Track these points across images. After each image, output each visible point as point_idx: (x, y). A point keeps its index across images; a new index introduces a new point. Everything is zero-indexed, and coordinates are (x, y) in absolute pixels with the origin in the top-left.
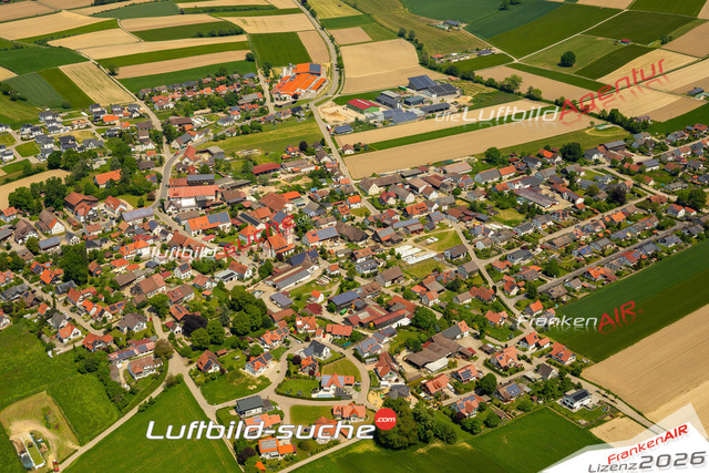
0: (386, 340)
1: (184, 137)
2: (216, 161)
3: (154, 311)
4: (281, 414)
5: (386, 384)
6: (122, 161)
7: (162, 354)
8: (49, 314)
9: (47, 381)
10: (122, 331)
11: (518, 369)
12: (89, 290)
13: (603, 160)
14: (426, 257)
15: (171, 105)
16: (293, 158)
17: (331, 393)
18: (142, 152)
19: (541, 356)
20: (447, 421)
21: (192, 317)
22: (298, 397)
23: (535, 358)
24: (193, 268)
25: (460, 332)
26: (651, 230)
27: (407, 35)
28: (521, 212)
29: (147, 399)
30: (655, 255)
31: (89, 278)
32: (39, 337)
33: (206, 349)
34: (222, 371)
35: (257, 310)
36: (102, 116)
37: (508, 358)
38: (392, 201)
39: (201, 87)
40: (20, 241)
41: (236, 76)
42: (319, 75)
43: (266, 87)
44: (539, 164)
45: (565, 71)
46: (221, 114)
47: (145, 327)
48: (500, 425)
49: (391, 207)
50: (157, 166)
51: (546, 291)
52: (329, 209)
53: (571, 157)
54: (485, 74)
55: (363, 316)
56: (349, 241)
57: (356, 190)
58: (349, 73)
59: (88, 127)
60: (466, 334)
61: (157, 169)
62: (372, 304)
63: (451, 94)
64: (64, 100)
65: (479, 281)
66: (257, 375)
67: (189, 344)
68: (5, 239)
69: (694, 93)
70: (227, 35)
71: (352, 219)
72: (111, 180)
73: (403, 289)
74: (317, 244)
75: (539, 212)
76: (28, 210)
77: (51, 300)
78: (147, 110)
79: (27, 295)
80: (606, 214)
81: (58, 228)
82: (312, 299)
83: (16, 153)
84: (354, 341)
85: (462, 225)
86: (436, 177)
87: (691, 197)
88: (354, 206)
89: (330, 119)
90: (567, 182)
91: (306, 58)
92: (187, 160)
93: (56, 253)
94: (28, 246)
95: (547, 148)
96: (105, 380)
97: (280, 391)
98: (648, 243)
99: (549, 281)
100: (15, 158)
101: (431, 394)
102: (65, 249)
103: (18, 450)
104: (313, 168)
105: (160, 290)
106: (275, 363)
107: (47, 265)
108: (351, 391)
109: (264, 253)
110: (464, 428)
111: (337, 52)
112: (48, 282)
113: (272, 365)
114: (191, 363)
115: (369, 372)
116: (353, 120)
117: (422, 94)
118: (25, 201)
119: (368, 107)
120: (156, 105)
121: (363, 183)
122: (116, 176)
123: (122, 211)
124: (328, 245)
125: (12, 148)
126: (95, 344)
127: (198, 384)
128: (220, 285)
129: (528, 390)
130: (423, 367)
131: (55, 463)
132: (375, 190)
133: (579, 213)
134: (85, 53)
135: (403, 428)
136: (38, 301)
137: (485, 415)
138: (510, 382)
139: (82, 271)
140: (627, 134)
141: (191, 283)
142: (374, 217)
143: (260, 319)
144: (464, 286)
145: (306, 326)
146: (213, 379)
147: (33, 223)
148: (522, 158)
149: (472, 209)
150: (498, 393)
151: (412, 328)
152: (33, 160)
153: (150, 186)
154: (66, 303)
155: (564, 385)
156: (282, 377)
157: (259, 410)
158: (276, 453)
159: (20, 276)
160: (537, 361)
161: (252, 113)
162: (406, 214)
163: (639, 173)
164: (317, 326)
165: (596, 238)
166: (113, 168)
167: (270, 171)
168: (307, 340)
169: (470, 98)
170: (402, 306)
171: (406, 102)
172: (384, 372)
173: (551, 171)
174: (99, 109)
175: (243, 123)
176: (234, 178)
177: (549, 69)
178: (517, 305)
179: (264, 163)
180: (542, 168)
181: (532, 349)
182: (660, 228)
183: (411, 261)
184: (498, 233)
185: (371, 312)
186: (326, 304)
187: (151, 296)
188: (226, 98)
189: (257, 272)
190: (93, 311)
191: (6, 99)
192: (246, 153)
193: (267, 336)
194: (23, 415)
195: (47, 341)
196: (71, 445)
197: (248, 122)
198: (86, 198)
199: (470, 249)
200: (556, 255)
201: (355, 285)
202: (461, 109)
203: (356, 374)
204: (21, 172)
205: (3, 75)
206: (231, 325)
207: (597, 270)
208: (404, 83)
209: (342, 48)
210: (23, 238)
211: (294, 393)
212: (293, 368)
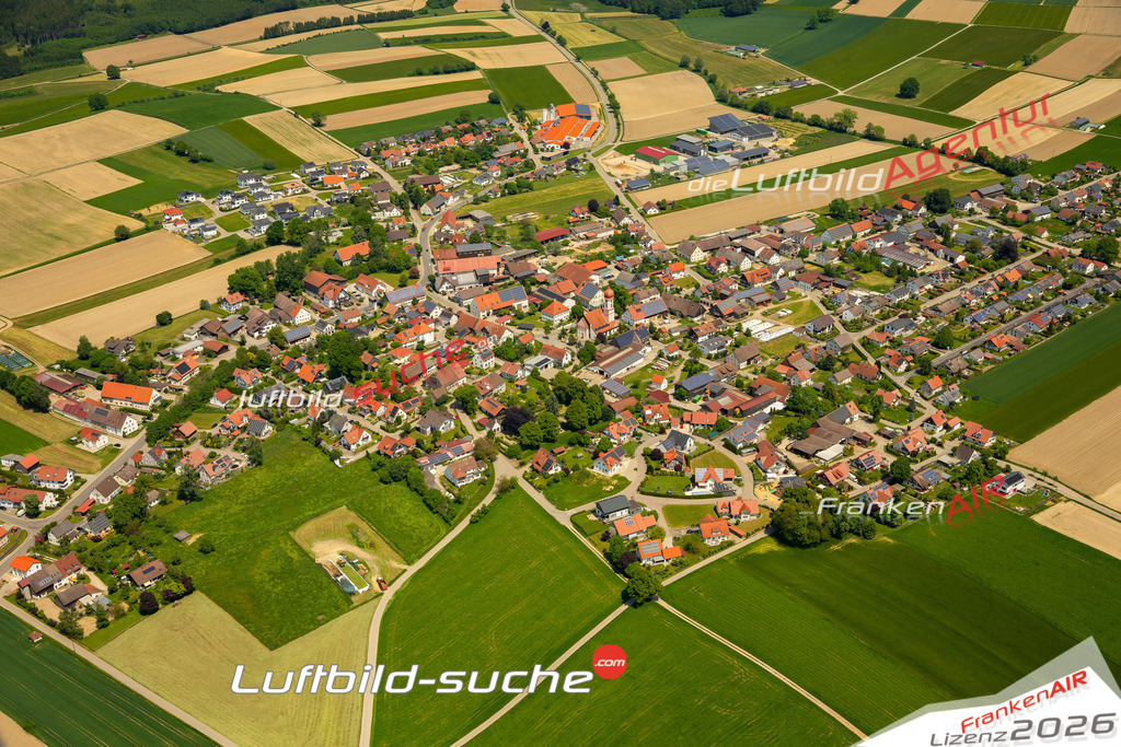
0: (761, 427)
1: (436, 200)
3: (460, 407)
4: (654, 514)
5: (775, 475)
6: (367, 231)
7: (482, 455)
8: (325, 417)
9: (343, 495)
10: (425, 432)
11: (929, 454)
12: (368, 388)
13: (978, 210)
14: (783, 332)
15: (408, 161)
16: (583, 221)
17: (708, 489)
18: (386, 221)
19: (952, 439)
21: (512, 411)
22: (670, 496)
23: (947, 442)
24: (496, 355)
25: (850, 415)
26: (1056, 290)
27: (692, 66)
28: (889, 274)
29: (479, 507)
30: (1066, 318)
31: (364, 373)
32: (317, 444)
33: (538, 447)
34: (565, 471)
35: (594, 398)
36: (320, 178)
37: (916, 441)
38: (723, 268)
39: (440, 136)
40: (256, 334)
41: (483, 122)
43: (524, 135)
44: (900, 217)
45: (906, 103)
46: (474, 171)
47: (453, 426)
49: (724, 275)
50: (410, 237)
51: (943, 365)
52: (646, 280)
53: (938, 207)
54: (806, 110)
55: (724, 401)
56: (682, 316)
57: (675, 256)
58: (627, 115)
59: (305, 191)
60: (856, 417)
61: (411, 240)
62: (731, 389)
63: (766, 136)
64: (262, 160)
66: (611, 474)
67: (514, 443)
68: (235, 332)
69: (1077, 125)
70: (454, 72)
71: (679, 291)
72: (357, 254)
73: (763, 371)
74: (643, 321)
75: (913, 274)
76: (257, 296)
78: (377, 169)
80: (996, 273)
81: (303, 316)
82: (653, 386)
83: (219, 228)
84: (720, 431)
85: (818, 293)
86: (771, 237)
87: (1097, 248)
88: (676, 276)
89: (618, 172)
90: (940, 238)
91: (566, 98)
92: (447, 227)
93: (310, 345)
94: (271, 340)
95: (906, 197)
96: (418, 488)
97: (643, 489)
98: (1055, 305)
99: (942, 355)
100: (219, 234)
101: (831, 486)
102: (321, 342)
103: (331, 573)
104: (612, 233)
105: (460, 383)
106: (629, 459)
107: (302, 360)
108: (732, 486)
109: (581, 335)
111: (606, 89)
112: (309, 379)
113: (626, 462)
114: (522, 464)
115: (748, 464)
116: (647, 172)
117: (730, 138)
118: (253, 284)
119: (664, 155)
120: (387, 162)
121: (681, 249)
122: (364, 248)
123: (380, 292)
124: (657, 323)
125: (210, 221)
126: (393, 449)
127: (538, 489)
128: (535, 375)
129: (947, 476)
130: (814, 455)
132: (698, 255)
133: (962, 274)
134: (273, 100)
138: (924, 468)
139: (356, 364)
140: (1003, 177)
141: (498, 372)
142: (707, 288)
143: (599, 410)
144: (838, 364)
146: (556, 481)
147: (267, 312)
148: (879, 211)
149: (828, 273)
150: (913, 481)
151: (788, 412)
152: (244, 235)
153: (408, 260)
155: (990, 470)
156: (642, 475)
157: (625, 512)
158: (660, 559)
159: (269, 375)
160: (949, 445)
161: (514, 168)
162: (745, 283)
163: (1027, 223)
164: (670, 416)
165: (990, 302)
166: (356, 240)
167: (557, 238)
168: (662, 431)
169: (792, 141)
170: (769, 388)
171: (711, 149)
172: (769, 463)
173: (917, 225)
174: (314, 169)
175: (507, 181)
176: (515, 248)
177: (885, 101)
178: (909, 383)
179: (547, 229)
180: (904, 221)
181: (939, 432)
182: (1067, 287)
183: (765, 338)
184: (867, 300)
186: (672, 390)
187: (452, 389)
188: (478, 150)
189: (576, 358)
190: (381, 411)
191: (184, 161)
192: (520, 218)
193: (613, 429)
194: (325, 535)
195: (330, 448)
196: (397, 565)
197: (511, 180)
198: (331, 277)
199: (836, 320)
200: (944, 323)
201: (704, 368)
202: (784, 154)
203: (733, 466)
204: (233, 250)
205: (169, 130)
206: (560, 419)
207: (1001, 337)
208: (704, 125)
209: (609, 84)
210: (259, 331)
211: (663, 492)
212: (654, 464)
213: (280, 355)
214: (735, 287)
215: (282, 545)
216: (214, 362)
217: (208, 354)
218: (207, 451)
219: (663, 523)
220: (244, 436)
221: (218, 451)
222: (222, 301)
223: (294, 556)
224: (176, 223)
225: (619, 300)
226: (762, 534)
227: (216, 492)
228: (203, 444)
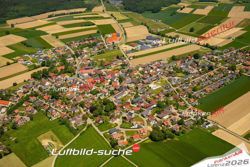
0: (150, 111)
1: (82, 56)
2: (92, 62)
3: (81, 106)
4: (123, 133)
5: (152, 123)
6: (64, 63)
7: (84, 118)
8: (49, 108)
9: (51, 128)
10: (72, 112)
11: (189, 117)
12: (60, 101)
13: (206, 58)
14: (158, 87)
15: (76, 47)
16: (115, 60)
17: (136, 126)
18: (69, 61)
20: (171, 133)
21: (93, 107)
24: (90, 93)
25: (171, 108)
26: (222, 77)
27: (144, 24)
28: (184, 73)
29: (82, 131)
30: (223, 84)
31: (59, 98)
32: (46, 115)
33: (97, 116)
34: (103, 122)
35: (112, 104)
36: (56, 50)
37: (186, 114)
38: (146, 72)
39: (85, 41)
40: (36, 88)
41: (95, 37)
42: (119, 36)
43: (104, 40)
44: (187, 60)
45: (191, 33)
46: (92, 49)
47: (78, 111)
48: (186, 133)
49: (146, 74)
50: (75, 64)
51: (194, 95)
52: (128, 75)
53: (196, 57)
54: (169, 34)
55: (142, 105)
56: (135, 84)
57: (135, 69)
58: (128, 36)
59: (52, 54)
60: (173, 108)
61: (75, 65)
62: (145, 101)
64: (43, 46)
65: (174, 93)
66: (114, 123)
67: (92, 115)
68: (31, 87)
69: (229, 38)
70: (90, 25)
71: (135, 77)
72: (62, 69)
73: (153, 97)
74: (126, 85)
75: (189, 73)
76: (37, 79)
78: (69, 48)
79: (41, 103)
80: (208, 73)
81: (47, 84)
82: (127, 101)
83: (31, 62)
84: (141, 112)
85: (167, 78)
86: (158, 64)
87: (232, 67)
88: (135, 74)
89: (125, 49)
90: (196, 65)
91: (115, 32)
92: (83, 62)
93: (48, 91)
94: (39, 89)
95: (189, 55)
96: (68, 126)
97: (121, 127)
98: (221, 81)
99: (194, 93)
100: (31, 64)
101: (165, 126)
103: (45, 148)
104: (121, 63)
105: (81, 100)
106: (119, 119)
107: (46, 94)
108: (142, 126)
109: (111, 88)
110: (176, 134)
111: (124, 29)
112: (47, 99)
113: (118, 120)
114: (93, 120)
115: (146, 120)
116: (131, 49)
117: (151, 41)
118: (36, 76)
119: (135, 45)
120: (72, 47)
121: (137, 67)
122: (63, 67)
123: (66, 78)
124: (129, 85)
125: (29, 61)
126: (64, 116)
127: (97, 126)
128: (99, 98)
129: (193, 123)
130: (162, 118)
131: (57, 151)
132: (141, 69)
133: (201, 73)
134: (48, 32)
135: (159, 135)
136: (45, 105)
137: (181, 131)
138: (187, 121)
139: (57, 96)
140: (211, 50)
141: (90, 97)
142: (142, 77)
143: (113, 107)
144: (170, 95)
145: (126, 108)
146: (101, 125)
147: (39, 83)
148: (183, 58)
149: (170, 73)
150: (184, 124)
151: (157, 107)
152: (36, 64)
153: (73, 70)
154: (53, 105)
155: (203, 121)
156: (121, 123)
157: (116, 132)
158: (123, 144)
159: (38, 98)
161: (101, 48)
162: (151, 75)
163: (216, 61)
164: (130, 108)
165: (206, 80)
166: (62, 65)
167: (109, 65)
168: (127, 112)
170: (153, 101)
171: (146, 43)
172: (151, 120)
173: (191, 62)
174: (55, 48)
175: (99, 51)
176: (99, 67)
177: (187, 33)
178: (186, 100)
179: (107, 62)
180: (188, 61)
182: (224, 76)
183: (154, 89)
184: (178, 80)
185: (145, 104)
186: (131, 102)
187: (79, 102)
188: (93, 44)
189: (109, 94)
190: (62, 107)
191: (25, 46)
192: (101, 60)
193: (115, 111)
194: (45, 138)
195: (49, 116)
196: (61, 146)
197: (100, 51)
198: (55, 74)
199: (171, 84)
200: (195, 85)
201: (139, 96)
202: (163, 45)
203: (143, 121)
204: (33, 68)
205: (23, 39)
206: (104, 109)
207: (208, 89)
208: (145, 38)
209: (125, 28)
210: (37, 87)
211: (126, 127)
212: (124, 120)
213: (40, 93)
214: (148, 76)
215: (35, 141)
216: (25, 95)
217: (24, 93)
218: (20, 117)
219: (125, 135)
220: (30, 113)
221: (23, 117)
222: (29, 80)
223: (37, 143)
224: (21, 61)
225: (121, 80)
226: (148, 138)
227: (21, 127)
228: (20, 115)
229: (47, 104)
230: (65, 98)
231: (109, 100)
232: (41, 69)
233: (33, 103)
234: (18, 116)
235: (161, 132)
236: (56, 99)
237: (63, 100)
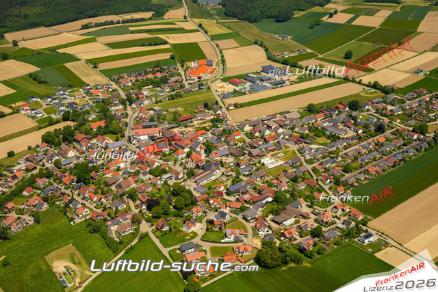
0: (260, 209)
1: (139, 102)
2: (158, 114)
3: (130, 198)
4: (205, 251)
5: (262, 233)
6: (105, 115)
7: (136, 221)
8: (70, 202)
9: (72, 238)
10: (113, 209)
11: (333, 223)
12: (92, 188)
13: (371, 109)
14: (279, 164)
15: (130, 84)
16: (201, 112)
17: (232, 239)
18: (116, 111)
19: (345, 216)
20: (296, 252)
21: (152, 200)
22: (214, 242)
23: (342, 217)
24: (150, 173)
25: (300, 204)
26: (400, 146)
27: (259, 43)
28: (329, 138)
29: (129, 246)
30: (402, 160)
31: (91, 181)
32: (65, 214)
33: (160, 217)
34: (170, 229)
35: (188, 195)
36: (91, 91)
37: (327, 217)
38: (257, 134)
39: (146, 73)
40: (50, 162)
41: (165, 67)
42: (212, 66)
43: (183, 73)
44: (337, 112)
45: (347, 61)
46: (158, 89)
47: (125, 206)
48: (325, 254)
49: (257, 137)
50: (125, 118)
51: (345, 181)
52: (223, 139)
53: (354, 108)
54: (303, 63)
55: (246, 197)
56: (235, 156)
57: (237, 128)
58: (228, 65)
59: (84, 97)
60: (304, 205)
61: (125, 120)
62: (251, 191)
64: (69, 83)
66: (190, 231)
67: (151, 215)
68: (41, 160)
69: (418, 72)
70: (158, 45)
71: (236, 144)
72: (100, 126)
73: (267, 182)
74: (218, 158)
75: (339, 138)
76: (53, 144)
77: (70, 194)
78: (116, 87)
79: (56, 191)
80: (375, 138)
81: (71, 154)
82: (217, 189)
83: (44, 113)
84: (242, 211)
85: (297, 146)
86: (281, 120)
87: (420, 128)
88: (236, 137)
89: (220, 90)
90: (353, 122)
91: (203, 57)
92: (141, 114)
93: (71, 168)
94: (55, 164)
95: (340, 103)
96: (104, 236)
97: (203, 238)
98: (399, 153)
99: (346, 175)
100: (43, 115)
101: (287, 238)
102: (76, 166)
103: (58, 277)
104: (212, 117)
105: (132, 186)
107: (67, 174)
108: (243, 237)
109: (189, 164)
110: (306, 256)
111: (221, 53)
112: (68, 183)
113: (198, 225)
114: (152, 225)
115: (252, 227)
116: (233, 90)
118: (52, 140)
119: (240, 83)
120: (121, 84)
121: (241, 125)
122: (102, 124)
123: (107, 143)
124: (224, 159)
125: (41, 110)
126: (97, 217)
127: (157, 237)
128: (166, 183)
129: (339, 234)
130: (281, 223)
131: (79, 283)
132: (247, 128)
133: (360, 138)
134: (78, 56)
135: (273, 256)
136: (63, 194)
137: (317, 248)
138: (329, 230)
139: (87, 177)
140: (384, 94)
141: (149, 182)
142: (248, 143)
143: (190, 200)
144: (300, 179)
145: (216, 203)
146: (166, 234)
147: (56, 151)
148: (328, 109)
149: (302, 137)
150: (323, 236)
151: (274, 202)
152: (54, 116)
153: (121, 129)
154: (79, 195)
155: (359, 231)
156: (204, 231)
157: (193, 250)
158: (204, 273)
159: (51, 181)
160: (343, 218)
161: (176, 88)
162: (266, 141)
163: (391, 115)
164: (221, 203)
165: (370, 151)
166: (100, 119)
167: (188, 120)
168: (216, 211)
169: (296, 77)
170: (267, 191)
171: (261, 80)
172: (260, 227)
173: (343, 116)
174: (89, 87)
175: (172, 93)
176: (169, 124)
177: (339, 60)
178: (330, 189)
179: (185, 115)
180: (339, 114)
181: (340, 212)
182: (405, 145)
183: (270, 167)
184: (317, 150)
185: (251, 195)
186: (225, 191)
187: (127, 189)
188: (161, 80)
189: (185, 175)
190: (95, 199)
191: (35, 82)
192: (174, 110)
193: (194, 209)
194: (60, 257)
195: (70, 216)
196: (88, 272)
197: (174, 93)
198: (86, 136)
199: (302, 158)
200: (349, 161)
201: (241, 180)
202: (292, 83)
203: (245, 228)
204: (47, 123)
205: (32, 69)
206: (173, 204)
207: (372, 168)
208: (260, 69)
209: (223, 51)
210: (51, 160)
211: (211, 240)
212: (210, 226)
213: (57, 172)
214: (261, 143)
215: (40, 262)
216: (29, 175)
217: (27, 170)
218: (16, 216)
219: (209, 256)
220: (35, 209)
221: (21, 216)
222: (38, 146)
223: (44, 268)
224: (26, 110)
225: (209, 149)
226: (252, 261)
227: (17, 236)
228: (16, 212)
229: (68, 192)
230: (102, 182)
231: (184, 187)
232: (61, 126)
233: (42, 191)
234: (13, 215)
235: (277, 251)
236: (85, 183)
237: (97, 186)
